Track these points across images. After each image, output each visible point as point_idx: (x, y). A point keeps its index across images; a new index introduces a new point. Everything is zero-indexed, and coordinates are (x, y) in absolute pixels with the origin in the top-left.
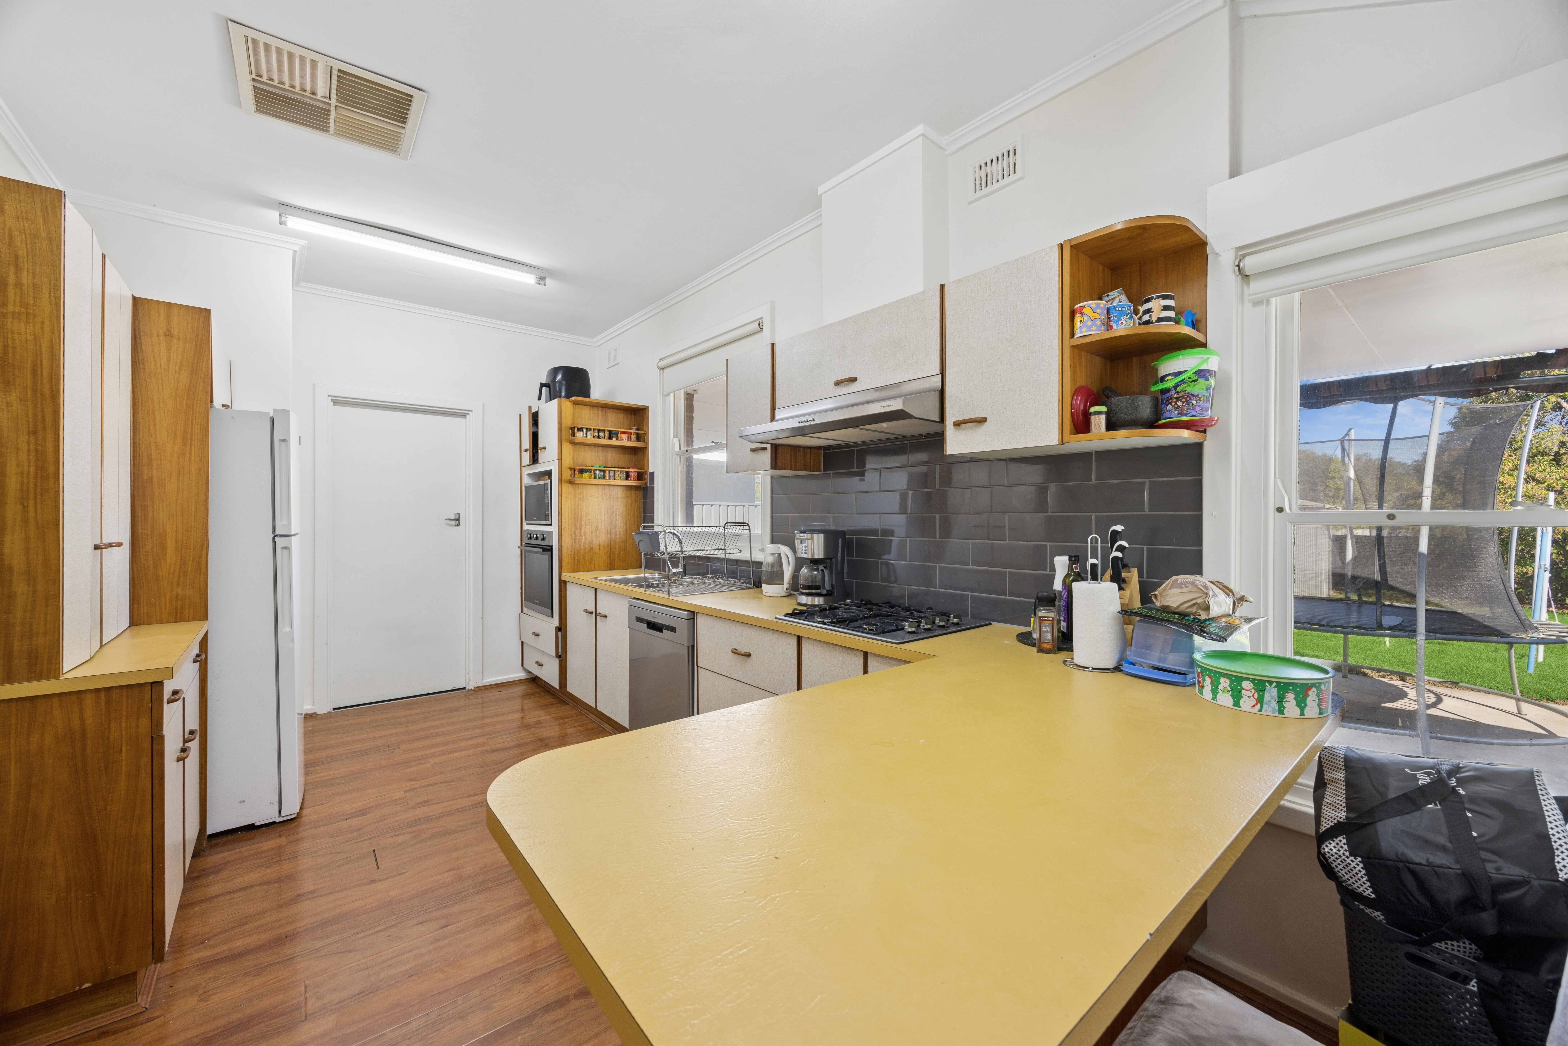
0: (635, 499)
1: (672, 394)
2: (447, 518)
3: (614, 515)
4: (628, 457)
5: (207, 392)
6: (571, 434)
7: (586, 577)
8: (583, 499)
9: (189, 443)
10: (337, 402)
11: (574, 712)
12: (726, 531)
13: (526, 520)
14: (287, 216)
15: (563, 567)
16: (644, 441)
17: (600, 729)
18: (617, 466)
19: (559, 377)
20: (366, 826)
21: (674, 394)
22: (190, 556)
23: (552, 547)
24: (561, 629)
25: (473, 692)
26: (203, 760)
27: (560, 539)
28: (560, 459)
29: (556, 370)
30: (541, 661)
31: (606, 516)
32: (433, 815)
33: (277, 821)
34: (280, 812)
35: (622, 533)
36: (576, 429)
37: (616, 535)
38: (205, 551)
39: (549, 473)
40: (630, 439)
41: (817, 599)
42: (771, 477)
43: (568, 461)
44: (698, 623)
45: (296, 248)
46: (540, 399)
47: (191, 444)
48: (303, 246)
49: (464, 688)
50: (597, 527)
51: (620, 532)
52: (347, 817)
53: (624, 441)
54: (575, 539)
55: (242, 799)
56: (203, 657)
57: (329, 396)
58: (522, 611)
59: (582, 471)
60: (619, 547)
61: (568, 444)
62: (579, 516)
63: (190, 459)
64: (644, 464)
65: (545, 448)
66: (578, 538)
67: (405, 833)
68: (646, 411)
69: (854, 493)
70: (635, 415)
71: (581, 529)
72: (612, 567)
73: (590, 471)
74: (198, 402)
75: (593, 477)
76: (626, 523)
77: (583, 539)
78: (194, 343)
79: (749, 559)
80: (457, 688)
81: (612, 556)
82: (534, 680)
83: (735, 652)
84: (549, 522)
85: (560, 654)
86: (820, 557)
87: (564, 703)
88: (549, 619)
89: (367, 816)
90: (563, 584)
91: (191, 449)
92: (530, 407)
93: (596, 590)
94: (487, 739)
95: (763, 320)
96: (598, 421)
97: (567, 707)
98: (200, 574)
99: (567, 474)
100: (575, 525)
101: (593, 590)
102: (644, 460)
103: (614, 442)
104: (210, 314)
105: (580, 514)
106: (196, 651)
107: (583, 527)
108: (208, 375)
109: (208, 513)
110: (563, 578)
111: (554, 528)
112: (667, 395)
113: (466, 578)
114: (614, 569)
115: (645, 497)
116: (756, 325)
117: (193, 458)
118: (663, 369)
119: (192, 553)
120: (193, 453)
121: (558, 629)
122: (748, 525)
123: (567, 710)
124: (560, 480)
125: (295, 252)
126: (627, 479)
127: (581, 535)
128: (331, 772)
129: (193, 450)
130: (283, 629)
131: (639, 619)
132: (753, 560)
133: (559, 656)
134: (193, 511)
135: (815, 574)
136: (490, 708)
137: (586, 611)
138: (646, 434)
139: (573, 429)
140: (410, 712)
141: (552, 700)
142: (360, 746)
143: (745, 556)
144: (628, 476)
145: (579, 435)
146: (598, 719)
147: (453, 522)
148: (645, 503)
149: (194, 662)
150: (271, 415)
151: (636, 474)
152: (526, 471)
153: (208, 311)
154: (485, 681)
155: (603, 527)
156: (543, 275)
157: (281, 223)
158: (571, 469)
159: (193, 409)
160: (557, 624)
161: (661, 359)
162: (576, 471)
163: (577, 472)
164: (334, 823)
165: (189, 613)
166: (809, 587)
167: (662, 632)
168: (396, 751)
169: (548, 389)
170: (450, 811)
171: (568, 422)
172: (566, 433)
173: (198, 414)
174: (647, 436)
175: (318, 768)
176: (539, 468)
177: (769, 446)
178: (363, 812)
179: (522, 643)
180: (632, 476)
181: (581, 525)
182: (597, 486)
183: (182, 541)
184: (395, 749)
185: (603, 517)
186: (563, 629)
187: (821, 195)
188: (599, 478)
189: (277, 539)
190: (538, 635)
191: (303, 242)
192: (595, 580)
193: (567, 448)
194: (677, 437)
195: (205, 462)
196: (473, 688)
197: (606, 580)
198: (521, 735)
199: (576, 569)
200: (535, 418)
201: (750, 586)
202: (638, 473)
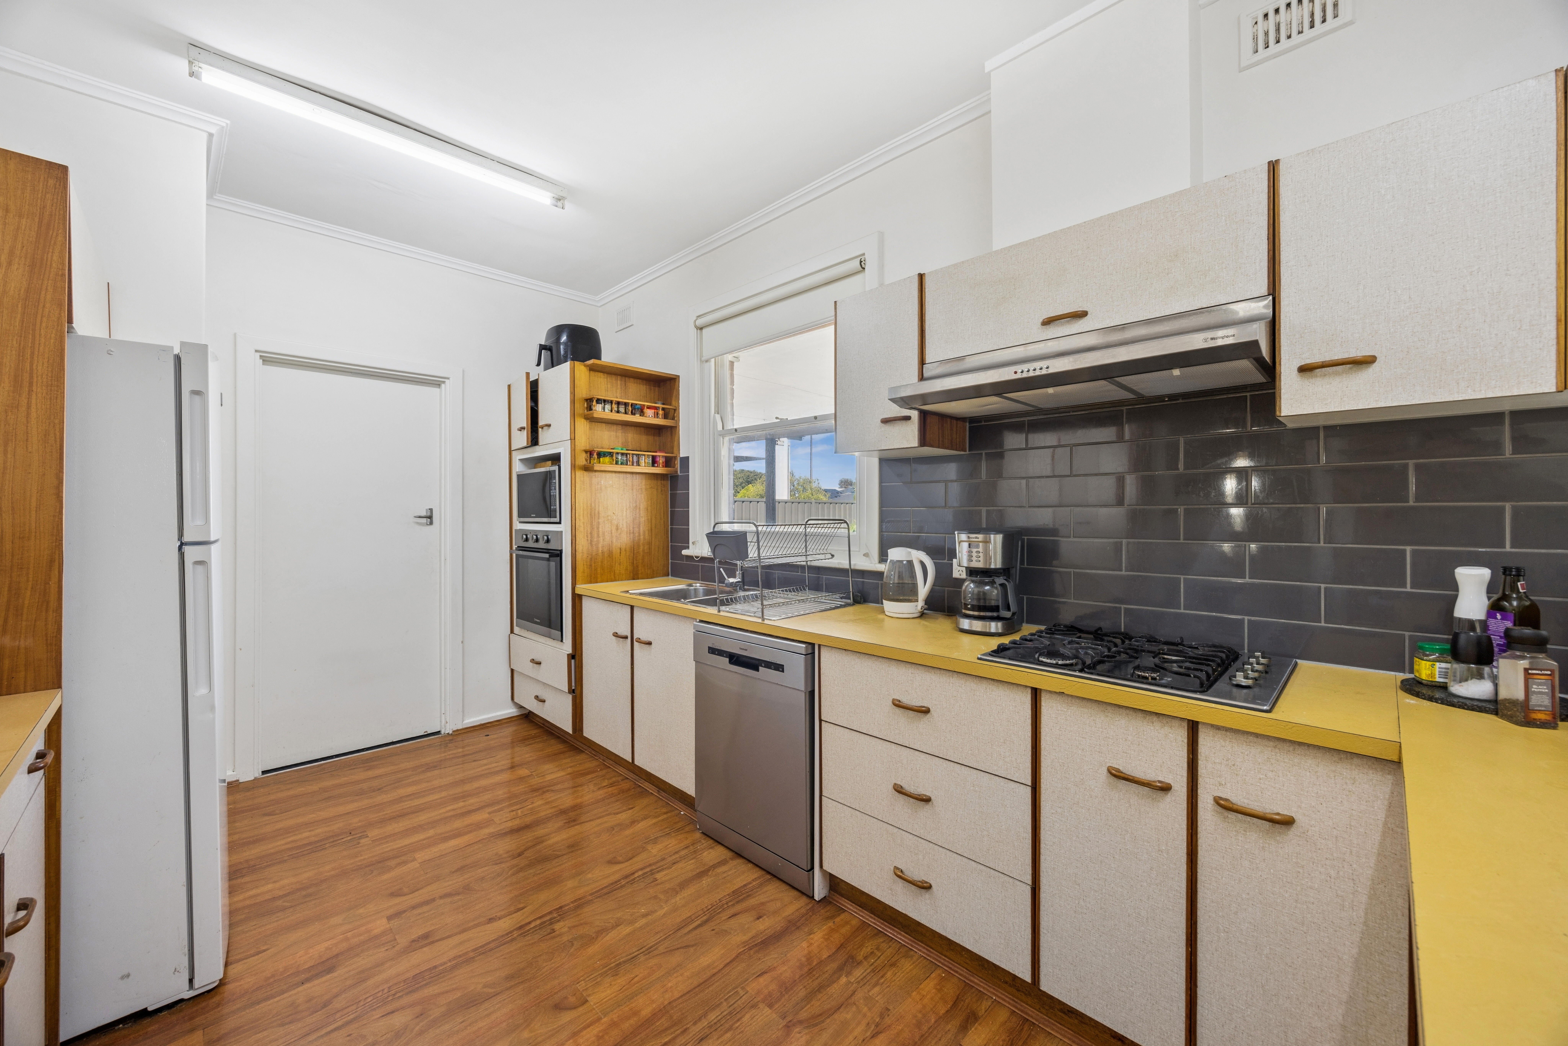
0: (662, 491)
1: (713, 360)
2: (416, 515)
3: (638, 511)
4: (651, 438)
5: (60, 305)
6: (587, 408)
7: (614, 589)
8: (601, 489)
9: (26, 389)
10: (268, 359)
11: (595, 763)
12: (808, 530)
13: (520, 516)
14: (201, 65)
15: (577, 577)
16: (673, 419)
17: (639, 789)
18: (638, 449)
19: (564, 338)
20: (336, 996)
21: (715, 360)
22: (28, 581)
23: (561, 551)
24: (575, 657)
25: (451, 738)
26: (53, 926)
27: (574, 541)
28: (573, 439)
29: (559, 330)
30: (543, 696)
31: (628, 511)
32: (442, 965)
33: (186, 997)
34: (191, 981)
35: (647, 533)
36: (595, 401)
37: (639, 535)
38: (57, 573)
39: (555, 459)
40: (656, 415)
41: (993, 624)
42: (880, 459)
43: (583, 442)
44: (822, 659)
45: (213, 130)
46: (539, 364)
47: (30, 391)
48: (223, 127)
49: (439, 733)
50: (617, 526)
51: (644, 532)
52: (303, 976)
53: (649, 418)
54: (591, 541)
55: (125, 972)
56: (49, 759)
57: (256, 351)
58: (512, 631)
59: (600, 455)
60: (643, 550)
61: (583, 420)
62: (596, 512)
63: (28, 415)
64: (672, 448)
65: (549, 426)
66: (595, 540)
67: (402, 1008)
68: (675, 382)
69: (1023, 478)
70: (659, 386)
71: (598, 528)
72: (635, 575)
73: (611, 454)
74: (45, 319)
75: (615, 462)
76: (651, 519)
77: (601, 541)
78: (37, 220)
79: (848, 567)
80: (429, 733)
81: (635, 562)
82: (527, 717)
83: (898, 704)
84: (557, 520)
85: (573, 688)
86: (998, 567)
87: (578, 751)
88: (557, 644)
89: (335, 974)
90: (577, 599)
91: (29, 398)
92: (528, 374)
93: (632, 607)
94: (490, 813)
95: (866, 256)
96: (617, 392)
97: (583, 756)
98: (47, 611)
99: (582, 460)
100: (591, 524)
101: (628, 609)
102: (672, 441)
103: (637, 418)
104: (67, 175)
105: (597, 509)
106: (38, 743)
107: (600, 526)
108: (63, 275)
109: (61, 508)
110: (578, 591)
111: (564, 527)
112: (707, 361)
113: (440, 592)
114: (638, 579)
115: (674, 487)
116: (856, 263)
117: (34, 415)
118: (701, 329)
119: (31, 576)
120: (33, 405)
121: (570, 657)
122: (846, 522)
123: (584, 762)
124: (574, 467)
125: (211, 135)
126: (653, 466)
127: (598, 536)
128: (270, 886)
129: (34, 401)
130: (197, 692)
131: (713, 651)
132: (852, 567)
133: (572, 691)
134: (34, 504)
135: (987, 590)
136: (481, 762)
137: (616, 635)
138: (676, 410)
139: (589, 401)
140: (370, 773)
141: (561, 747)
142: (307, 834)
143: (840, 561)
144: (654, 462)
145: (598, 408)
146: (632, 775)
147: (424, 520)
148: (673, 497)
149: (31, 770)
150: (177, 351)
151: (664, 460)
152: (517, 456)
153: (64, 169)
154: (466, 722)
155: (625, 526)
156: (562, 194)
157: (192, 74)
158: (586, 452)
159: (34, 330)
160: (569, 650)
161: (698, 317)
162: (595, 454)
163: (595, 456)
164: (283, 992)
165: (26, 678)
166: (980, 608)
167: (758, 670)
168: (363, 841)
169: (549, 352)
170: (466, 953)
171: (583, 392)
172: (581, 407)
173: (43, 340)
174: (677, 412)
175: (246, 879)
176: (539, 451)
177: (914, 414)
178: (326, 966)
179: (512, 671)
180: (661, 461)
181: (599, 523)
182: (617, 475)
183: (13, 555)
184: (360, 838)
185: (625, 512)
186: (577, 657)
187: (989, 73)
188: (622, 464)
189: (186, 549)
190: (540, 663)
191: (223, 122)
192: (627, 595)
193: (582, 426)
194: (718, 413)
195: (57, 421)
196: (451, 732)
197: (641, 594)
198: (534, 805)
199: (593, 579)
200: (534, 389)
201: (848, 601)
202: (666, 457)
